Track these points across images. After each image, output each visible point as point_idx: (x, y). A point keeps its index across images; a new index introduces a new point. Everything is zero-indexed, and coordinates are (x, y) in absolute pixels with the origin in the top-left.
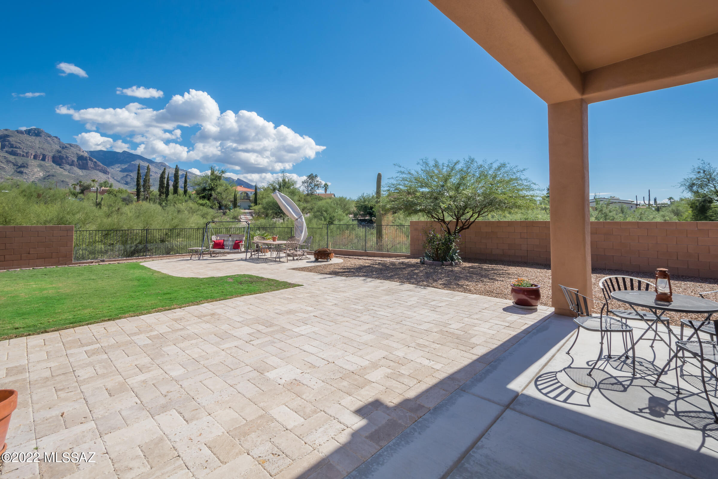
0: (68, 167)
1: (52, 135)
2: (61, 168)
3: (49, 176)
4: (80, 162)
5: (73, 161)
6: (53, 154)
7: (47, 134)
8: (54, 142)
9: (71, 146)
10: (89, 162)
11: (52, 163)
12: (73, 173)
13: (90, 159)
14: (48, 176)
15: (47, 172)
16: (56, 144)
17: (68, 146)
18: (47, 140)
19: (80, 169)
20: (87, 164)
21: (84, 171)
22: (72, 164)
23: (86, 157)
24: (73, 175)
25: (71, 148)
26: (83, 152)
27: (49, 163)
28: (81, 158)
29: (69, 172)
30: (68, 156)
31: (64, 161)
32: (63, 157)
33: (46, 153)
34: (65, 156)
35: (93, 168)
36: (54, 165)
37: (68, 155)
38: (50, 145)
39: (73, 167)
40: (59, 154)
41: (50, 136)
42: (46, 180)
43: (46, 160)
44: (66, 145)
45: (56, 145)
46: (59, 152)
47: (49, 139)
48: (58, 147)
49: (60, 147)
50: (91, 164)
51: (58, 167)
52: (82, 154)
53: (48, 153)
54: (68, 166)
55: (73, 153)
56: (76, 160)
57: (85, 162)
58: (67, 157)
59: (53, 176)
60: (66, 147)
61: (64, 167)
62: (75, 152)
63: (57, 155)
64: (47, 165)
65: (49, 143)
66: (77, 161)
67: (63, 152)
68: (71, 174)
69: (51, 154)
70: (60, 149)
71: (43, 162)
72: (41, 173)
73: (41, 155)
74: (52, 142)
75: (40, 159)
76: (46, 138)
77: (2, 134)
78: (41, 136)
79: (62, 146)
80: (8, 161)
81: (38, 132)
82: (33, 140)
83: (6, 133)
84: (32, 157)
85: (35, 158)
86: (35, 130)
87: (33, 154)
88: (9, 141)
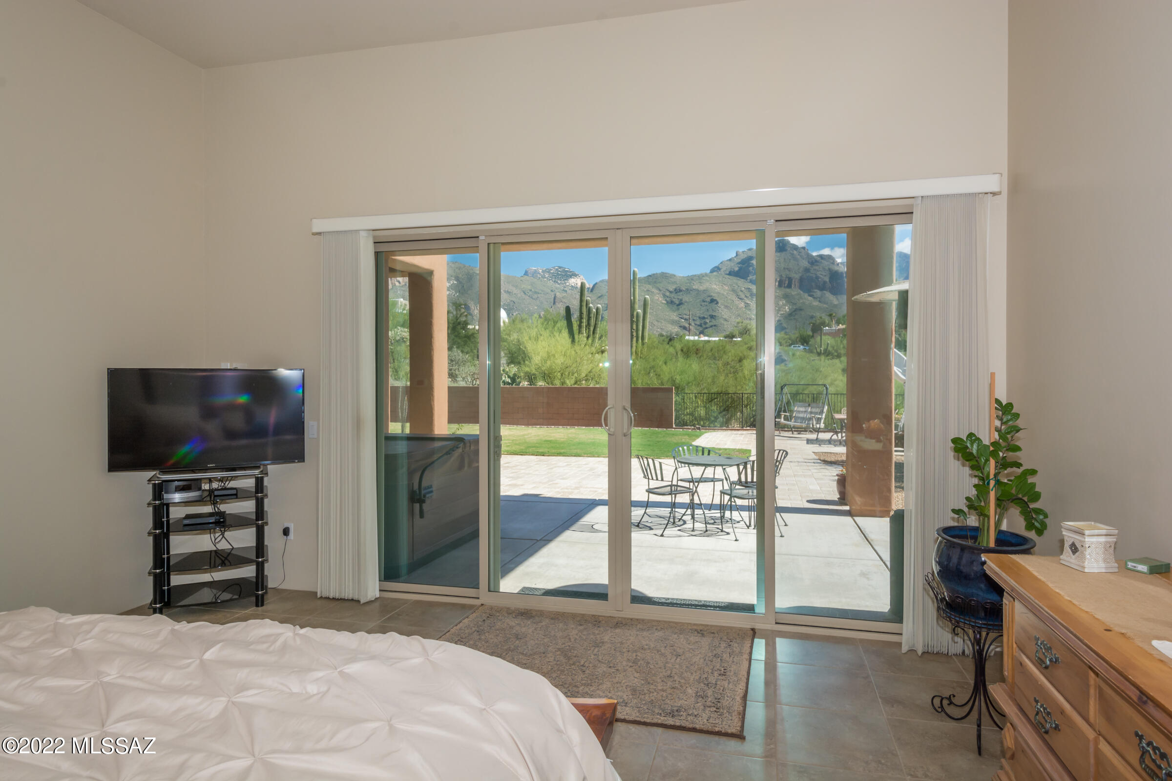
0: (818, 293)
2: (810, 296)
3: (796, 310)
5: (825, 282)
6: (800, 275)
8: (801, 256)
9: (822, 258)
11: (799, 291)
12: (825, 303)
14: (794, 311)
15: (795, 304)
16: (803, 259)
17: (819, 259)
22: (822, 288)
24: (825, 306)
25: (823, 261)
26: (837, 265)
27: (795, 291)
28: (835, 276)
29: (820, 301)
30: (818, 275)
31: (813, 284)
32: (812, 277)
34: (814, 276)
36: (802, 292)
37: (818, 273)
38: (797, 261)
39: (825, 292)
40: (808, 274)
42: (792, 318)
43: (793, 286)
44: (816, 257)
45: (804, 261)
46: (807, 270)
47: (795, 252)
48: (805, 263)
49: (809, 262)
51: (806, 295)
52: (836, 269)
53: (795, 275)
55: (824, 269)
56: (827, 279)
58: (817, 278)
59: (801, 310)
60: (816, 261)
61: (814, 294)
62: (827, 268)
63: (806, 275)
65: (795, 259)
66: (829, 282)
67: (812, 271)
68: (822, 305)
70: (809, 266)
71: (788, 290)
72: (787, 307)
73: (787, 279)
74: (799, 257)
75: (786, 285)
76: (792, 252)
77: (746, 256)
78: (786, 250)
79: (810, 261)
80: (753, 294)
81: (783, 244)
82: (778, 259)
83: (750, 254)
84: (777, 284)
85: (780, 285)
86: (779, 243)
87: (778, 280)
88: (753, 265)
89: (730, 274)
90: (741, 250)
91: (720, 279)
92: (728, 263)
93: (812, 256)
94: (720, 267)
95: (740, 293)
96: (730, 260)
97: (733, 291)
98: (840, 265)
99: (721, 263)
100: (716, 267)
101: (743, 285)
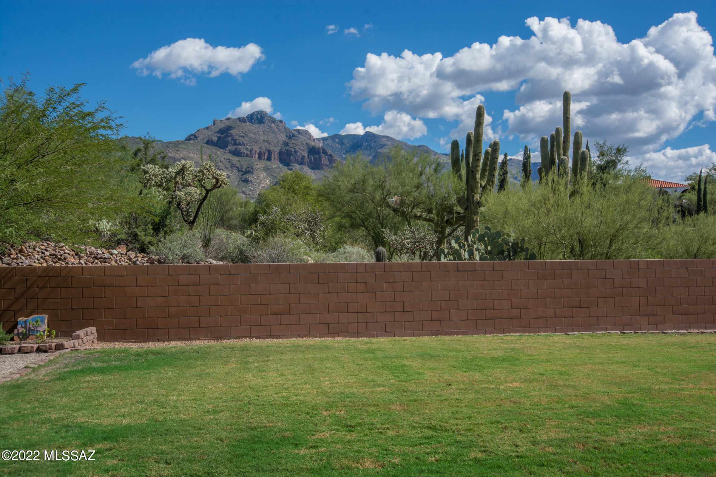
0: (297, 167)
1: (277, 119)
2: (289, 169)
4: (312, 156)
5: (303, 157)
6: (279, 148)
7: (271, 117)
8: (279, 129)
9: (299, 133)
10: (323, 155)
11: (279, 164)
13: (325, 152)
15: (274, 177)
16: (281, 133)
17: (296, 133)
18: (271, 127)
19: (312, 168)
20: (321, 161)
21: (316, 171)
22: (302, 162)
23: (319, 148)
25: (300, 136)
26: (314, 140)
27: (275, 164)
28: (313, 151)
30: (297, 149)
31: (292, 158)
32: (291, 151)
33: (272, 148)
34: (293, 151)
35: (328, 166)
36: (281, 165)
38: (275, 134)
39: (304, 166)
40: (287, 148)
41: (274, 121)
43: (272, 159)
44: (293, 132)
45: (282, 135)
46: (286, 144)
47: (273, 125)
48: (283, 137)
49: (287, 136)
50: (325, 160)
51: (286, 168)
52: (313, 144)
53: (274, 148)
54: (297, 165)
55: (302, 144)
56: (306, 155)
57: (317, 156)
58: (296, 152)
60: (293, 136)
61: (293, 168)
62: (305, 143)
63: (284, 149)
64: (273, 167)
65: (274, 132)
66: (308, 157)
67: (291, 145)
69: (277, 149)
70: (287, 140)
71: (268, 163)
72: (268, 180)
73: (267, 152)
74: (277, 130)
75: (266, 158)
76: (269, 124)
77: (224, 125)
78: (263, 122)
79: (288, 135)
80: (233, 166)
81: (261, 116)
82: (257, 130)
83: (228, 123)
84: (257, 156)
85: (260, 157)
86: (257, 115)
87: (258, 152)
88: (231, 135)
89: (208, 143)
90: (218, 119)
91: (199, 148)
92: (206, 131)
93: (289, 130)
94: (197, 135)
95: (220, 164)
96: (207, 128)
98: (316, 141)
99: (198, 131)
100: (192, 135)
101: (222, 155)
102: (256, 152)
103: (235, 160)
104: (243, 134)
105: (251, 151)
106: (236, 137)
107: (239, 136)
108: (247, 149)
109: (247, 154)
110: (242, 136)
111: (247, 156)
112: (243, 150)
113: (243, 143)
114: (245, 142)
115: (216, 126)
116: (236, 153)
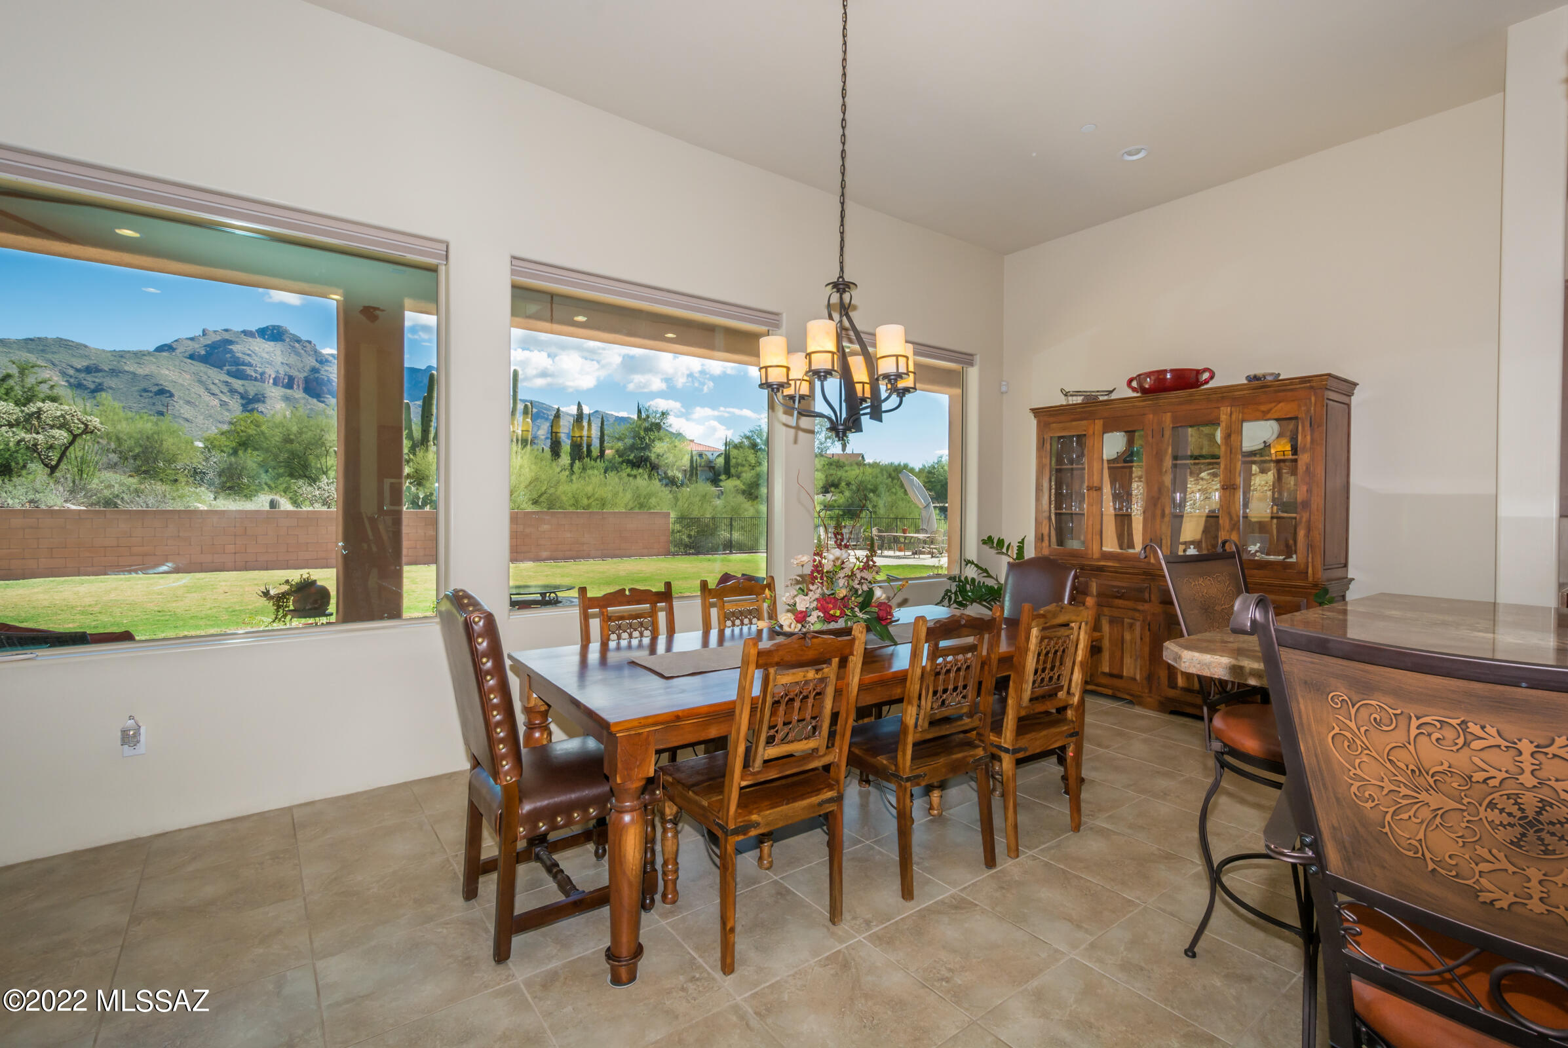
1: (304, 338)
6: (306, 374)
7: (294, 335)
8: (305, 351)
11: (305, 394)
16: (309, 355)
18: (294, 347)
27: (298, 394)
31: (324, 388)
32: (323, 379)
33: (294, 373)
36: (307, 397)
38: (300, 357)
40: (316, 375)
41: (299, 341)
43: (295, 387)
44: (327, 356)
45: (310, 358)
46: (314, 370)
47: (297, 345)
48: (312, 362)
49: (317, 360)
51: (315, 400)
53: (297, 373)
58: (330, 381)
60: (327, 361)
61: (326, 400)
63: (311, 376)
64: (296, 397)
65: (298, 354)
67: (322, 372)
69: (302, 375)
70: (317, 365)
71: (289, 391)
73: (287, 377)
74: (303, 352)
75: (285, 384)
76: (292, 343)
77: (219, 338)
78: (283, 340)
79: (319, 359)
80: (233, 391)
81: (278, 332)
82: (272, 349)
83: (227, 336)
84: (271, 381)
85: (275, 383)
86: (272, 330)
87: (273, 376)
88: (231, 351)
89: (192, 357)
90: (211, 328)
91: (177, 363)
92: (190, 342)
93: (320, 353)
94: (175, 346)
95: (212, 387)
96: (192, 339)
97: (200, 382)
99: (176, 341)
100: (166, 345)
101: (217, 376)
102: (270, 376)
103: (237, 384)
104: (250, 352)
105: (262, 374)
106: (240, 355)
107: (244, 354)
108: (256, 371)
109: (256, 377)
110: (249, 355)
111: (256, 379)
112: (249, 371)
113: (250, 363)
114: (254, 363)
115: (206, 337)
116: (240, 375)
